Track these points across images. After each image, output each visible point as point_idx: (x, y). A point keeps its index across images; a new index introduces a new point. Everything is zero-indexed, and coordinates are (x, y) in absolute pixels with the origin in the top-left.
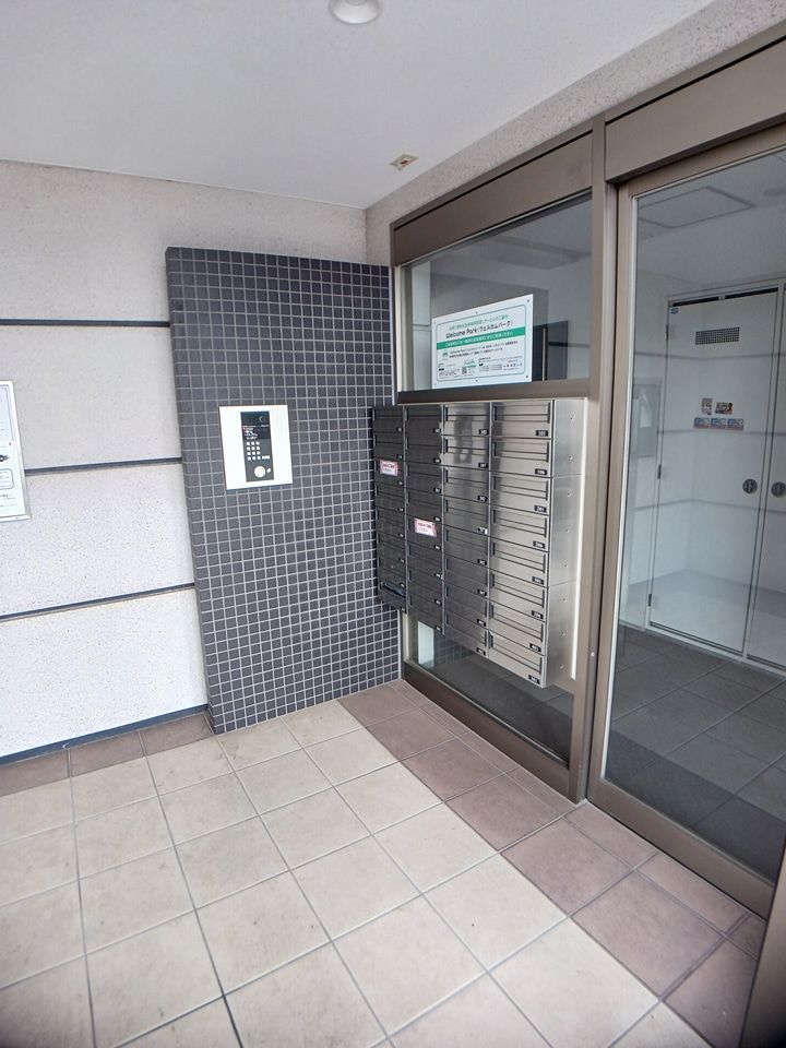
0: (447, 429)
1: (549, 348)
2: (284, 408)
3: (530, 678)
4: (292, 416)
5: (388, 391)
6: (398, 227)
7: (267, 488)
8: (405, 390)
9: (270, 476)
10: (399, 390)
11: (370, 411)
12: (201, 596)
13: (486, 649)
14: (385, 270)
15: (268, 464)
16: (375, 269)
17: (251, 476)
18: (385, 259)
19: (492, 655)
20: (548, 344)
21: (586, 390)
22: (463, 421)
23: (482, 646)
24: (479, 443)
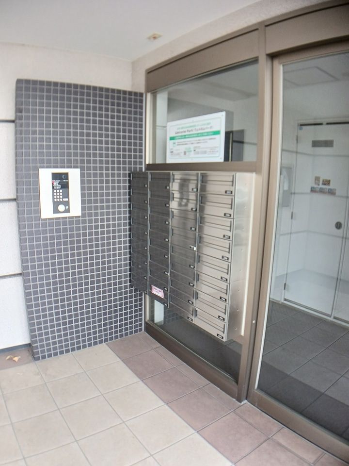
0: (175, 187)
1: (234, 144)
2: (78, 170)
3: (218, 335)
4: (82, 175)
5: (141, 163)
6: (150, 72)
7: (66, 218)
8: (151, 163)
9: (67, 211)
10: (147, 163)
11: (129, 175)
12: (25, 281)
13: (193, 318)
14: (141, 95)
15: (67, 204)
16: (136, 94)
17: (56, 211)
18: (141, 89)
19: (196, 321)
20: (233, 141)
21: (253, 168)
22: (184, 183)
23: (191, 316)
24: (192, 196)
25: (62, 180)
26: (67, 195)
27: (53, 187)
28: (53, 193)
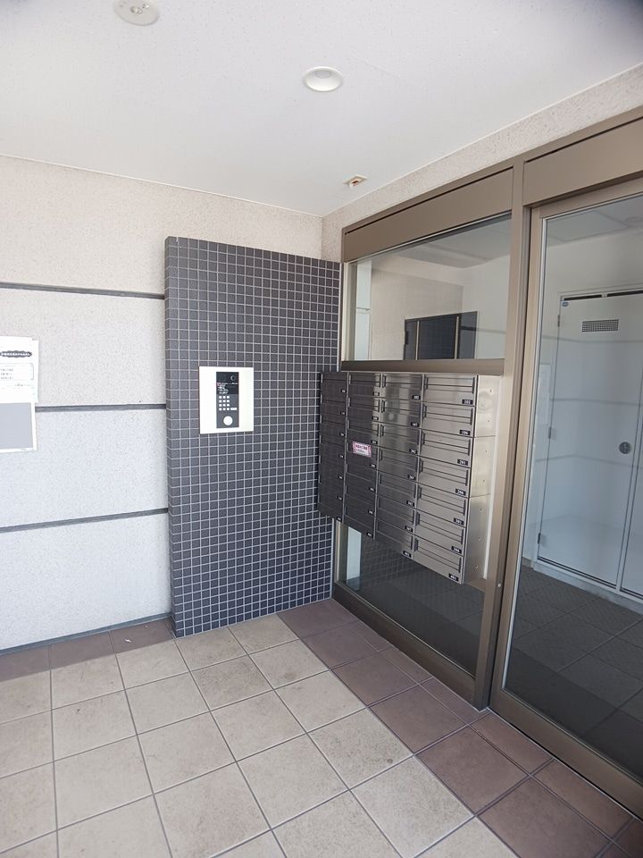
1: (462, 332)
2: (251, 370)
3: (450, 575)
4: (256, 376)
5: (334, 360)
6: (348, 232)
7: (234, 433)
8: (347, 360)
9: (236, 424)
10: (343, 360)
14: (337, 265)
16: (330, 264)
17: (220, 424)
25: (229, 384)
26: (235, 403)
27: (218, 392)
28: (218, 399)
